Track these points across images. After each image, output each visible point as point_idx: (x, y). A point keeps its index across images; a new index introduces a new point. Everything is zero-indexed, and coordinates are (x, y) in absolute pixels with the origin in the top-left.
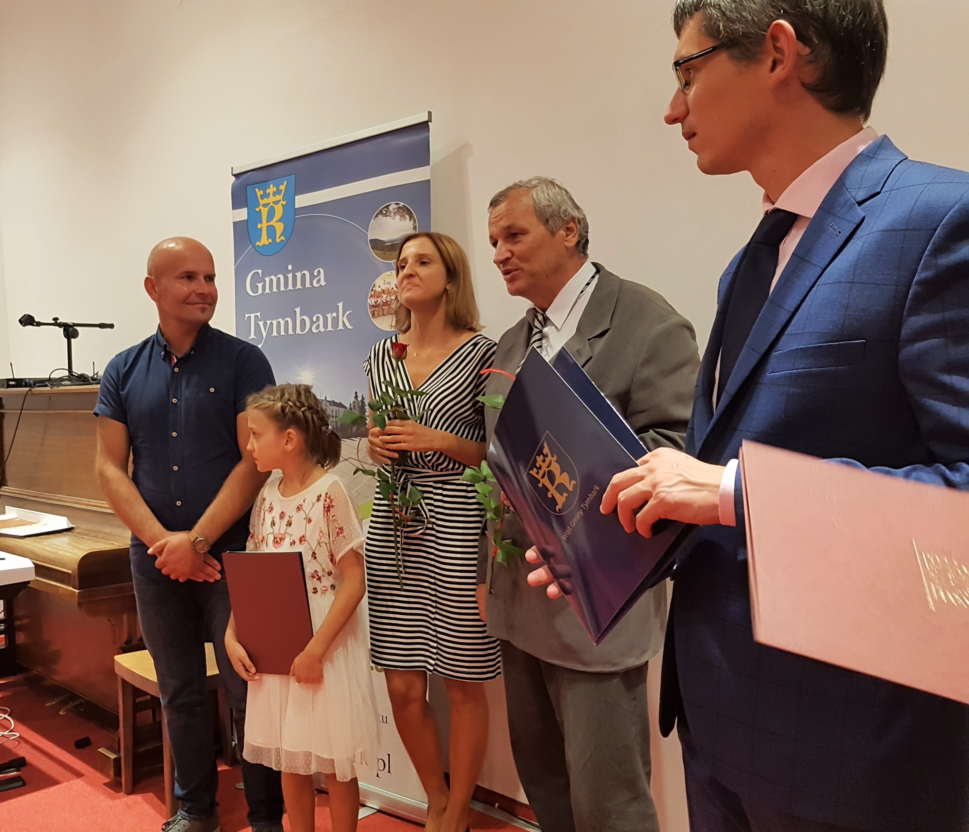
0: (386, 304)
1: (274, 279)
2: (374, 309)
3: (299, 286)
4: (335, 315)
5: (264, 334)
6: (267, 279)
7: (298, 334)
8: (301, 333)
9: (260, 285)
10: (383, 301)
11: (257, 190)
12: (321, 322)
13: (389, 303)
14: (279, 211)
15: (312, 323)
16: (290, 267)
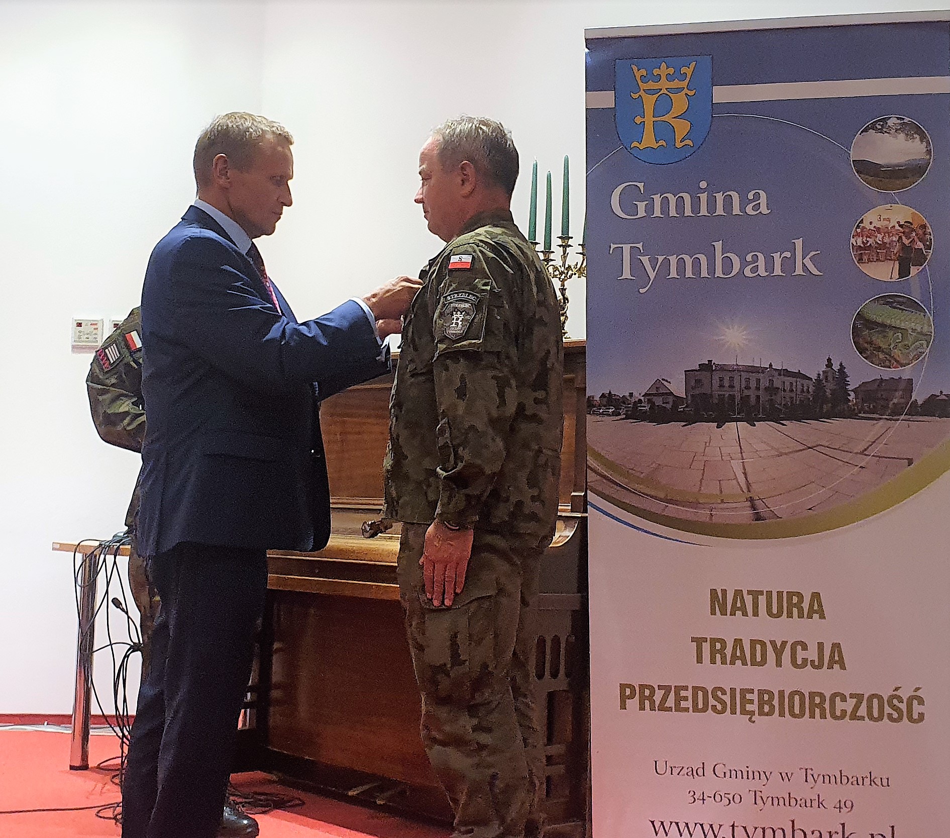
0: (883, 245)
1: (672, 200)
2: (861, 252)
3: (720, 211)
4: (788, 254)
5: (652, 275)
6: (657, 199)
7: (718, 277)
8: (722, 276)
9: (641, 206)
10: (876, 243)
11: (635, 68)
12: (761, 262)
13: (888, 245)
14: (680, 103)
15: (744, 263)
16: (703, 185)
